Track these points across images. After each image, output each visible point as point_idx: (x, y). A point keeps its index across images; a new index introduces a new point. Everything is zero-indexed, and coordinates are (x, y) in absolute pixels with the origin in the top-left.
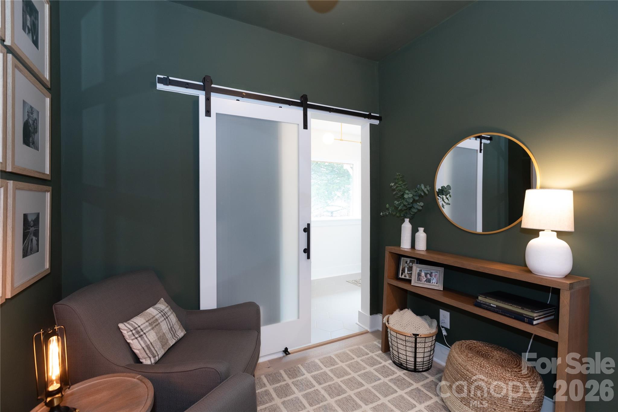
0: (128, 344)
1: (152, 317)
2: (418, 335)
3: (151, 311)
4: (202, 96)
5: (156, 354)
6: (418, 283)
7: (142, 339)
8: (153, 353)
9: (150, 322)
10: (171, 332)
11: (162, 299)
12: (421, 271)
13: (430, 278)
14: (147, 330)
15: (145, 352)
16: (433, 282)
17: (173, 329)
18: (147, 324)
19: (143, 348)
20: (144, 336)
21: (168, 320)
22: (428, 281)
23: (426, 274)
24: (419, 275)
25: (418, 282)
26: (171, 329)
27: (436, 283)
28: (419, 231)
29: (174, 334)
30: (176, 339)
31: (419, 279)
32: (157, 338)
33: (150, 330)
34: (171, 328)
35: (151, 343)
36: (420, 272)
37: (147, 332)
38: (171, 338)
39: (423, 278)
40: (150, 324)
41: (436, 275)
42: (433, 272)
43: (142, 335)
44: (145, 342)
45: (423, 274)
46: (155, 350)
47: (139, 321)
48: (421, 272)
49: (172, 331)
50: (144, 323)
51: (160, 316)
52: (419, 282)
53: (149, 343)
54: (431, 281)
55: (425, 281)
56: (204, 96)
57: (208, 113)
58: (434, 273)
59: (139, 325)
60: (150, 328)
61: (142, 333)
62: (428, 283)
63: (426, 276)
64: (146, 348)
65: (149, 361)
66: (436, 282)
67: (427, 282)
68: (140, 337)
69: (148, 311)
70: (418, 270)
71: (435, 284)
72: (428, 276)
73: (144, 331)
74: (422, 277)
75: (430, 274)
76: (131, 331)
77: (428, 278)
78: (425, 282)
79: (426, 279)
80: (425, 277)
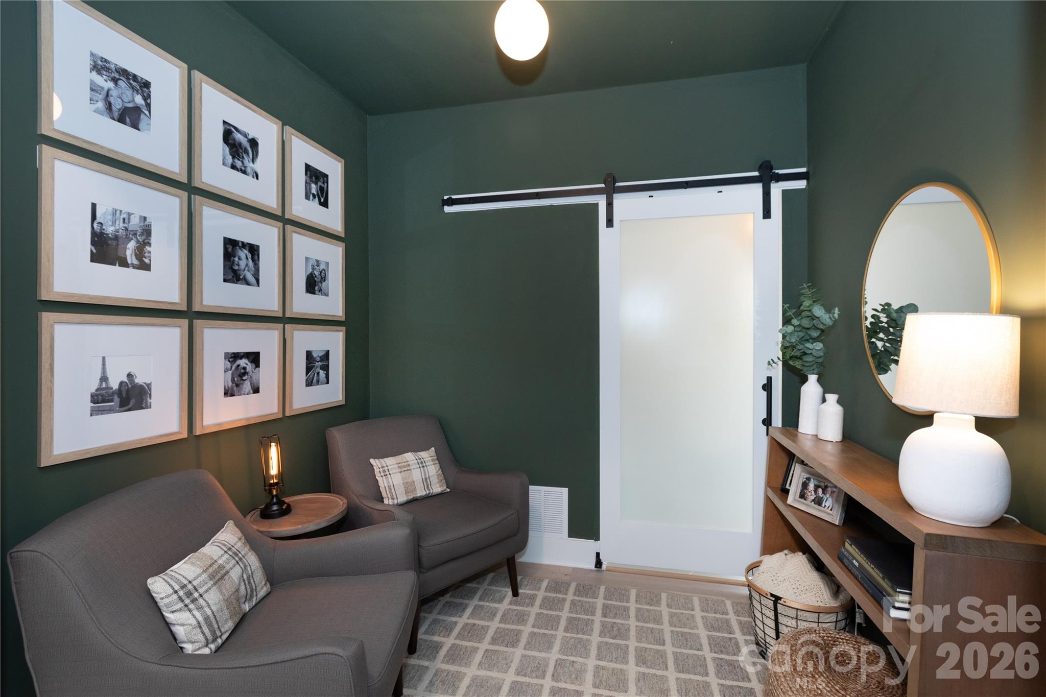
0: (377, 480)
1: (405, 461)
2: (780, 598)
3: (409, 456)
4: (601, 201)
5: (395, 497)
6: (799, 501)
7: (387, 478)
8: (393, 495)
9: (400, 465)
10: (425, 483)
11: (433, 448)
12: (808, 479)
13: (822, 497)
14: (394, 471)
15: (386, 491)
16: (825, 506)
17: (428, 480)
18: (397, 466)
19: (385, 488)
20: (389, 476)
21: (424, 471)
22: (818, 502)
23: (817, 487)
24: (805, 485)
25: (800, 499)
26: (426, 481)
27: (830, 508)
28: (827, 402)
29: (428, 486)
30: (428, 492)
31: (803, 496)
32: (402, 482)
33: (396, 473)
34: (426, 479)
35: (393, 485)
36: (807, 481)
37: (393, 473)
38: (421, 488)
39: (809, 494)
40: (399, 467)
41: (834, 492)
42: (829, 484)
43: (387, 475)
44: (388, 482)
45: (811, 486)
46: (396, 493)
47: (390, 461)
48: (809, 483)
49: (427, 482)
50: (393, 465)
51: (414, 463)
52: (802, 500)
53: (391, 484)
54: (822, 504)
55: (813, 500)
56: (605, 202)
57: (610, 223)
58: (831, 487)
59: (388, 464)
60: (398, 470)
61: (387, 473)
62: (816, 506)
63: (816, 491)
64: (387, 488)
65: (387, 501)
66: (831, 506)
67: (814, 504)
68: (385, 475)
69: (406, 455)
70: (805, 477)
71: (829, 511)
72: (820, 490)
73: (390, 472)
74: (809, 492)
75: (823, 489)
76: (379, 468)
77: (819, 496)
78: (811, 502)
79: (815, 496)
80: (813, 493)
